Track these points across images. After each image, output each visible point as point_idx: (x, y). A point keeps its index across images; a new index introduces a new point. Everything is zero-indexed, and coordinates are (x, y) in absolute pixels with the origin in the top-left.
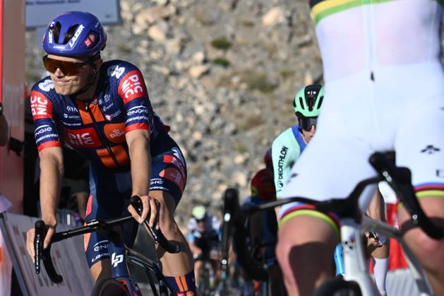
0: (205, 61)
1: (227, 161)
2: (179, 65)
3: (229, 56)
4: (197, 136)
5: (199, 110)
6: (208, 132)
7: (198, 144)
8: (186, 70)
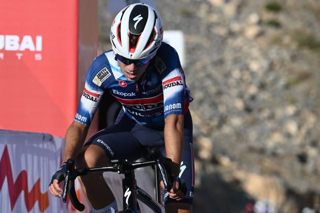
0: (260, 23)
1: (279, 113)
2: (236, 27)
3: (281, 18)
4: (253, 90)
5: (254, 66)
6: (262, 86)
7: (253, 98)
8: (241, 33)
